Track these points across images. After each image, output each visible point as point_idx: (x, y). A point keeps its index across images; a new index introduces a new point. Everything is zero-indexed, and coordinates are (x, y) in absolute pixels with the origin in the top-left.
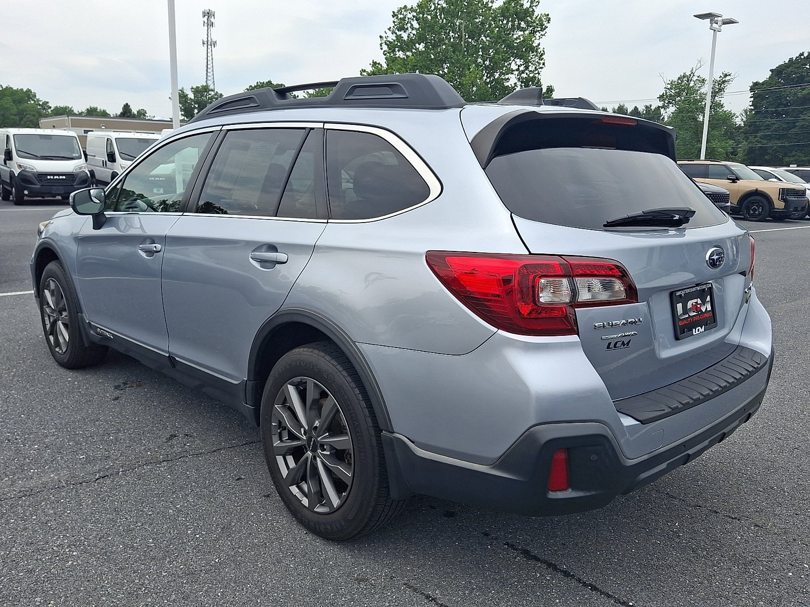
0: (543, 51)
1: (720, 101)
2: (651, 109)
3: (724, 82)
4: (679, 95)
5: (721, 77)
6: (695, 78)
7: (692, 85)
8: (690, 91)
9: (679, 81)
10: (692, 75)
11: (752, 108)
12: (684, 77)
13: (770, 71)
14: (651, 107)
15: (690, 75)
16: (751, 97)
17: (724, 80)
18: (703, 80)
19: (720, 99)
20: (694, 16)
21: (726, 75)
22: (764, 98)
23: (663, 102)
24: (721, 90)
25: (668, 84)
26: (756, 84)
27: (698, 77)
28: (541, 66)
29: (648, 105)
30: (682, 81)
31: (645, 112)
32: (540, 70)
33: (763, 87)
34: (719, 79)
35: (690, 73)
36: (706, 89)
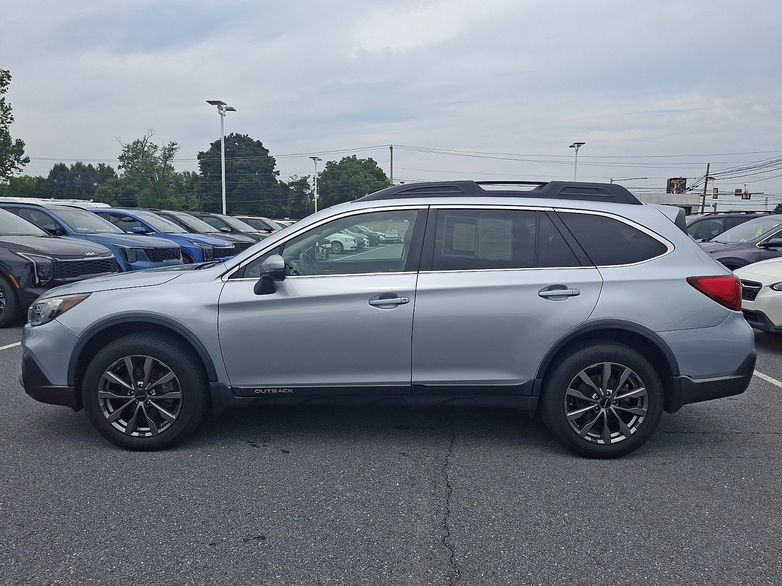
0: (10, 106)
1: (171, 164)
2: (105, 167)
3: (172, 149)
4: (136, 157)
5: (169, 145)
6: (148, 144)
7: (146, 149)
8: (145, 155)
9: (135, 146)
10: (145, 141)
11: (201, 172)
12: (138, 142)
13: (210, 144)
14: (104, 165)
15: (144, 142)
16: (199, 164)
17: (172, 147)
18: (156, 146)
19: (170, 163)
20: (207, 101)
21: (173, 144)
22: (209, 165)
23: (123, 163)
24: (170, 156)
25: (125, 147)
26: (202, 153)
27: (151, 143)
28: (9, 120)
29: (101, 163)
30: (137, 146)
31: (99, 169)
32: (7, 124)
33: (208, 157)
34: (168, 147)
35: (143, 140)
36: (158, 154)
